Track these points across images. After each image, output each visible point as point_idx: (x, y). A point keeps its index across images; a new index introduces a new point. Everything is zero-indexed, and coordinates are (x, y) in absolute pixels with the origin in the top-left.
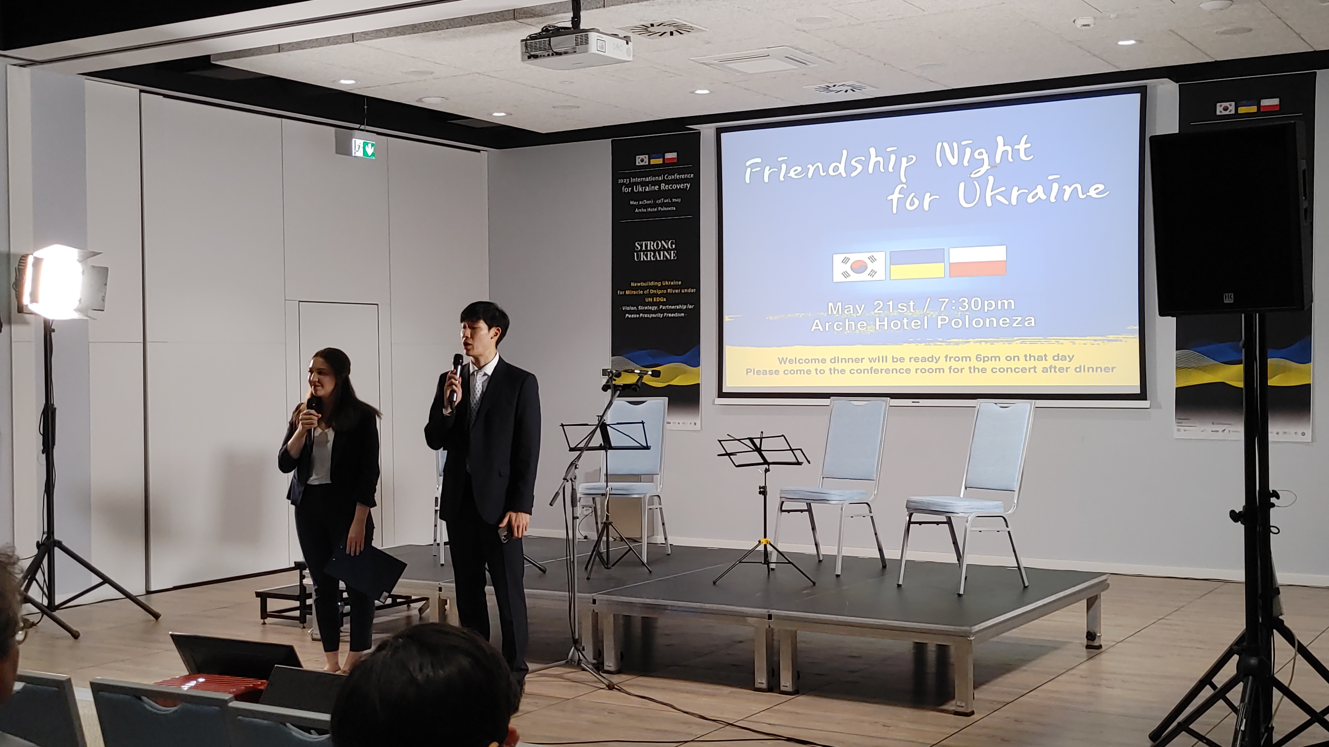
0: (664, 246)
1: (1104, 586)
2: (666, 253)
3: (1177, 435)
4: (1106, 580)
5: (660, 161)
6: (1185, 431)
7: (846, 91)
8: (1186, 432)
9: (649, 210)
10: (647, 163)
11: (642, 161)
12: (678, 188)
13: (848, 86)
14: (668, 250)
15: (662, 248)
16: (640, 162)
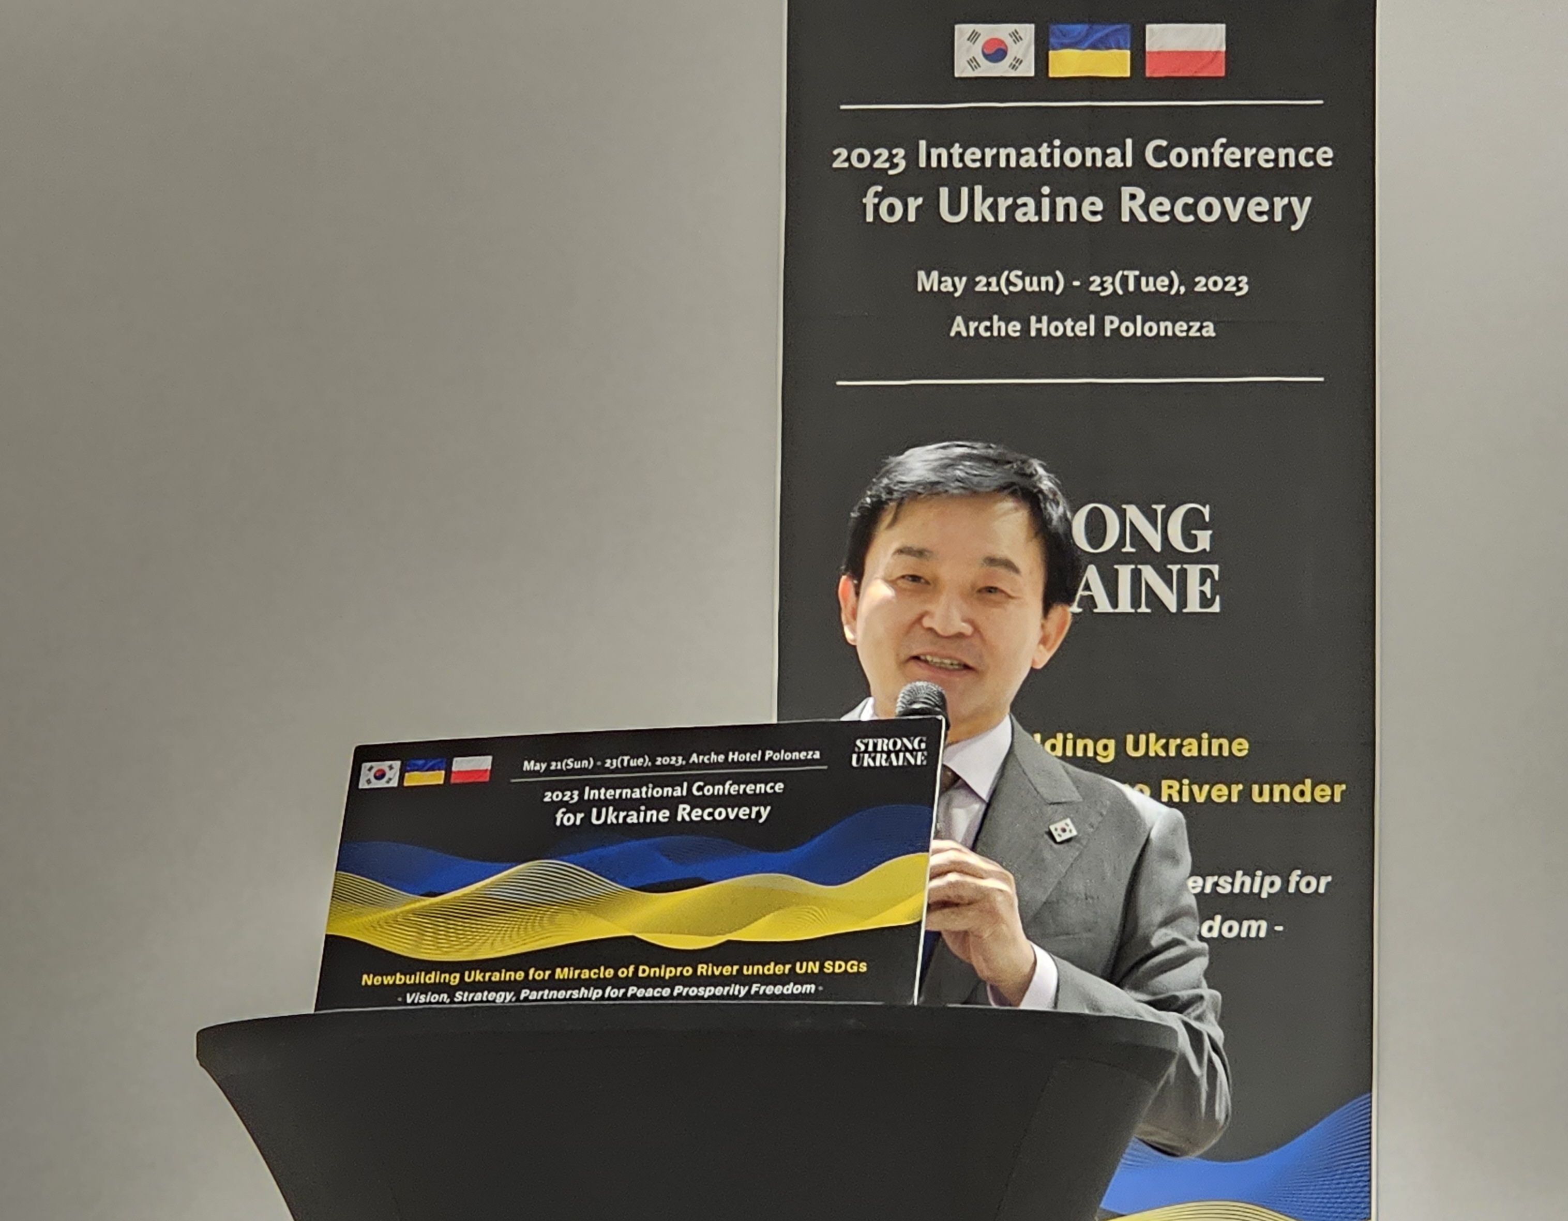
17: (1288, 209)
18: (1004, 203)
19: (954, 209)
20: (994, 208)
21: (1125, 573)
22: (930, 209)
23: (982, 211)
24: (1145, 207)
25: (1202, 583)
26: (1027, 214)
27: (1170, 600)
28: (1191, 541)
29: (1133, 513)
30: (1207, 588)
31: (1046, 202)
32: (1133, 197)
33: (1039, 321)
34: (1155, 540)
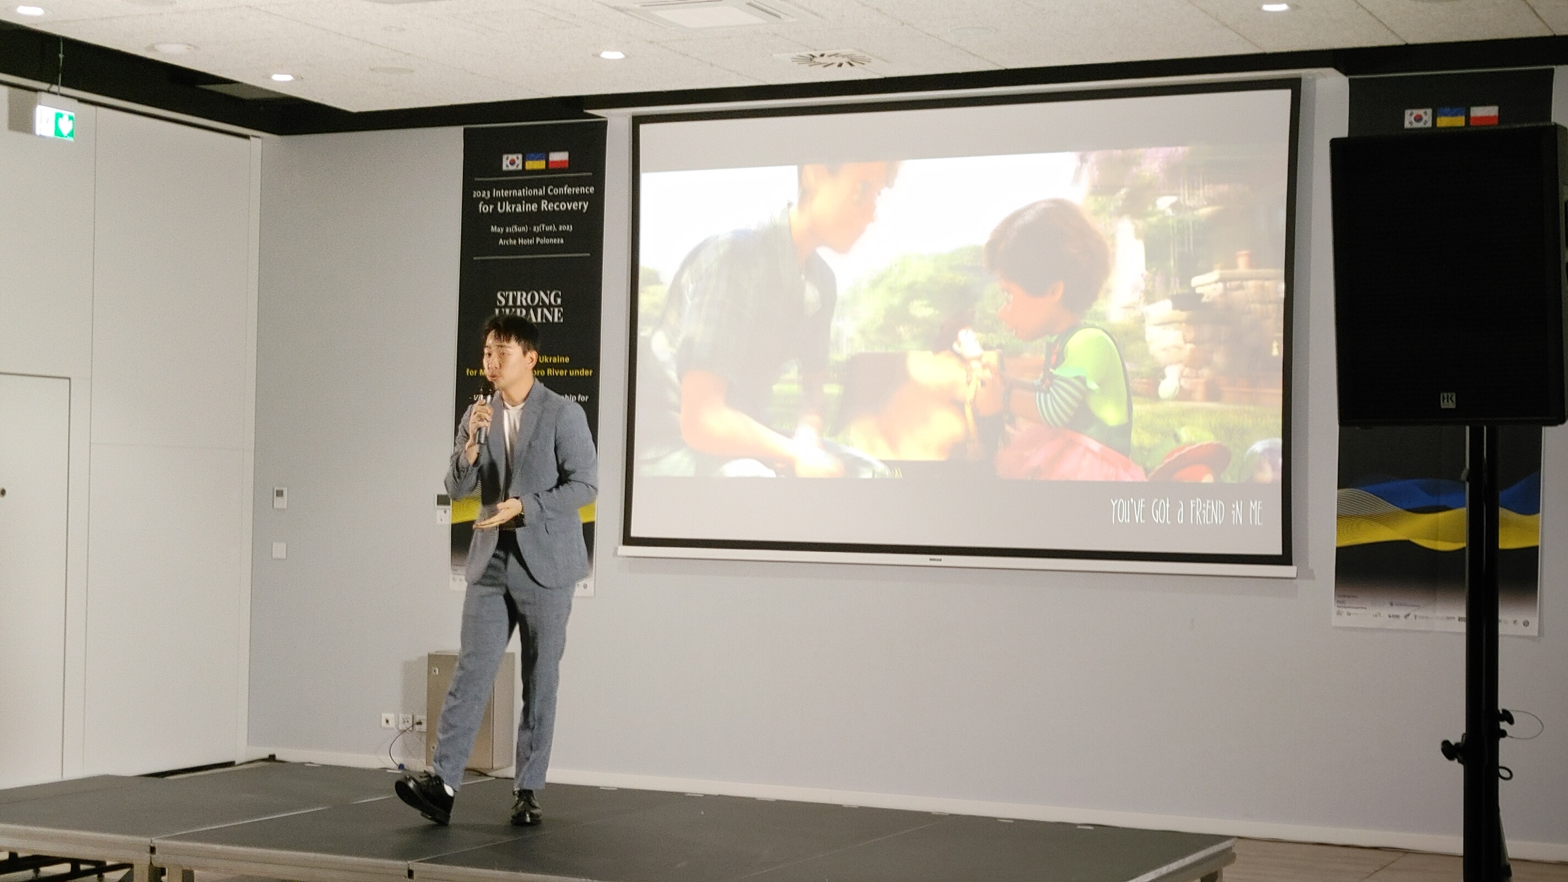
0: (543, 301)
1: (1227, 857)
2: (546, 311)
3: (1336, 621)
4: (1230, 848)
5: (540, 165)
6: (1350, 614)
7: (840, 65)
8: (1351, 616)
9: (521, 241)
10: (520, 167)
11: (512, 163)
12: (569, 208)
13: (843, 56)
14: (548, 308)
15: (541, 304)
16: (509, 165)
17: (582, 206)
18: (513, 206)
19: (501, 208)
20: (511, 208)
21: (539, 310)
22: (495, 208)
23: (508, 208)
24: (547, 206)
25: (558, 313)
26: (519, 209)
27: (550, 318)
28: (555, 301)
29: (542, 294)
30: (560, 315)
31: (524, 206)
32: (544, 203)
33: (521, 239)
34: (547, 301)
